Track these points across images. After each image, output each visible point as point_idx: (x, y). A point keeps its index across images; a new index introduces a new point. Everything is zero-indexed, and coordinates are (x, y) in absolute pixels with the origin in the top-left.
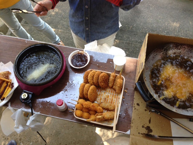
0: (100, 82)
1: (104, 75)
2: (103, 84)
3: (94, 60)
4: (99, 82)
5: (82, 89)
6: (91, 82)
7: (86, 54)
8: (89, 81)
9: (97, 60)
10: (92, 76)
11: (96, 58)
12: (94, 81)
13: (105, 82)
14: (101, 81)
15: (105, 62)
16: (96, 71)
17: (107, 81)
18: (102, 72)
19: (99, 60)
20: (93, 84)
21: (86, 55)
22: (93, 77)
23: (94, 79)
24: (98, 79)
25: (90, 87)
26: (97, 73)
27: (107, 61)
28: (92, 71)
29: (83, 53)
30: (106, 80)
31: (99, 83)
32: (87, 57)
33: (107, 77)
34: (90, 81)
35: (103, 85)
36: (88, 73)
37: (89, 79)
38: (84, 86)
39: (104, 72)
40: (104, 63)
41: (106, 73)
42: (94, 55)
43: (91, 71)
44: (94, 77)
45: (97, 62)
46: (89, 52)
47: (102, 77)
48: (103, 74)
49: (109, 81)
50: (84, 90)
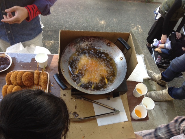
2: (27, 82)
3: (18, 61)
4: (23, 81)
5: (4, 91)
6: (15, 83)
7: (8, 56)
12: (18, 81)
13: (29, 81)
14: (25, 80)
15: (30, 62)
18: (25, 72)
19: (22, 61)
22: (16, 77)
23: (17, 79)
24: (22, 78)
25: (13, 88)
26: (19, 73)
27: (32, 60)
28: (15, 72)
29: (4, 56)
30: (30, 78)
32: (9, 59)
33: (31, 75)
35: (27, 84)
36: (11, 75)
37: (12, 80)
38: (7, 88)
39: (28, 72)
42: (16, 57)
46: (11, 54)
47: (25, 76)
49: (34, 79)
50: (7, 92)
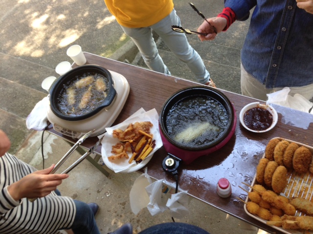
0: (296, 162)
1: (305, 152)
2: (300, 166)
3: (284, 121)
4: (294, 162)
5: (262, 168)
6: (279, 160)
7: (272, 110)
8: (275, 157)
9: (289, 122)
10: (282, 149)
11: (287, 119)
12: (285, 159)
13: (303, 164)
14: (297, 160)
15: (305, 128)
16: (290, 143)
17: (308, 162)
18: (300, 146)
19: (292, 122)
20: (281, 162)
21: (270, 111)
22: (283, 151)
23: (285, 155)
24: (293, 156)
25: (276, 167)
26: (290, 145)
27: (310, 126)
28: (283, 142)
29: (265, 108)
30: (306, 160)
31: (294, 164)
32: (271, 115)
33: (309, 155)
34: (277, 158)
35: (299, 168)
36: (275, 144)
37: (276, 153)
38: (266, 164)
39: (305, 147)
40: (302, 129)
41: (307, 147)
42: (284, 114)
43: (281, 140)
44: (286, 152)
45: (289, 126)
46: (276, 107)
47: (300, 153)
48: (302, 149)
49: (310, 163)
50: (266, 171)
